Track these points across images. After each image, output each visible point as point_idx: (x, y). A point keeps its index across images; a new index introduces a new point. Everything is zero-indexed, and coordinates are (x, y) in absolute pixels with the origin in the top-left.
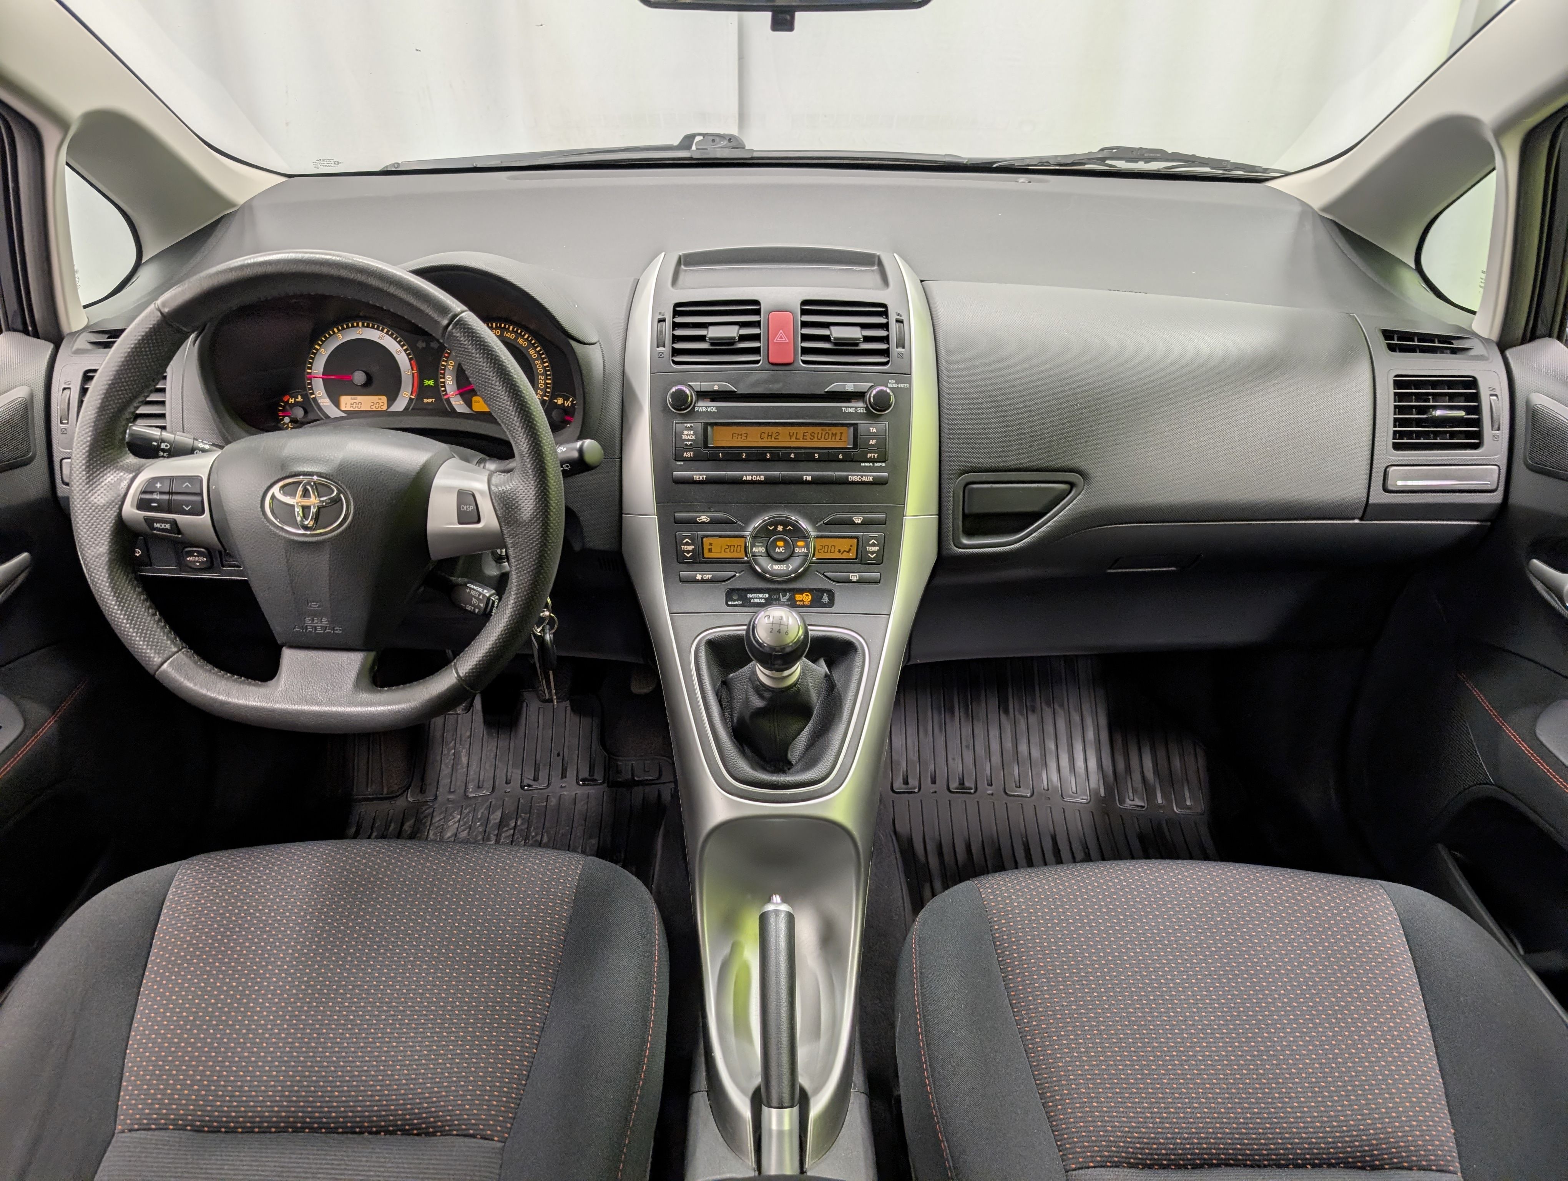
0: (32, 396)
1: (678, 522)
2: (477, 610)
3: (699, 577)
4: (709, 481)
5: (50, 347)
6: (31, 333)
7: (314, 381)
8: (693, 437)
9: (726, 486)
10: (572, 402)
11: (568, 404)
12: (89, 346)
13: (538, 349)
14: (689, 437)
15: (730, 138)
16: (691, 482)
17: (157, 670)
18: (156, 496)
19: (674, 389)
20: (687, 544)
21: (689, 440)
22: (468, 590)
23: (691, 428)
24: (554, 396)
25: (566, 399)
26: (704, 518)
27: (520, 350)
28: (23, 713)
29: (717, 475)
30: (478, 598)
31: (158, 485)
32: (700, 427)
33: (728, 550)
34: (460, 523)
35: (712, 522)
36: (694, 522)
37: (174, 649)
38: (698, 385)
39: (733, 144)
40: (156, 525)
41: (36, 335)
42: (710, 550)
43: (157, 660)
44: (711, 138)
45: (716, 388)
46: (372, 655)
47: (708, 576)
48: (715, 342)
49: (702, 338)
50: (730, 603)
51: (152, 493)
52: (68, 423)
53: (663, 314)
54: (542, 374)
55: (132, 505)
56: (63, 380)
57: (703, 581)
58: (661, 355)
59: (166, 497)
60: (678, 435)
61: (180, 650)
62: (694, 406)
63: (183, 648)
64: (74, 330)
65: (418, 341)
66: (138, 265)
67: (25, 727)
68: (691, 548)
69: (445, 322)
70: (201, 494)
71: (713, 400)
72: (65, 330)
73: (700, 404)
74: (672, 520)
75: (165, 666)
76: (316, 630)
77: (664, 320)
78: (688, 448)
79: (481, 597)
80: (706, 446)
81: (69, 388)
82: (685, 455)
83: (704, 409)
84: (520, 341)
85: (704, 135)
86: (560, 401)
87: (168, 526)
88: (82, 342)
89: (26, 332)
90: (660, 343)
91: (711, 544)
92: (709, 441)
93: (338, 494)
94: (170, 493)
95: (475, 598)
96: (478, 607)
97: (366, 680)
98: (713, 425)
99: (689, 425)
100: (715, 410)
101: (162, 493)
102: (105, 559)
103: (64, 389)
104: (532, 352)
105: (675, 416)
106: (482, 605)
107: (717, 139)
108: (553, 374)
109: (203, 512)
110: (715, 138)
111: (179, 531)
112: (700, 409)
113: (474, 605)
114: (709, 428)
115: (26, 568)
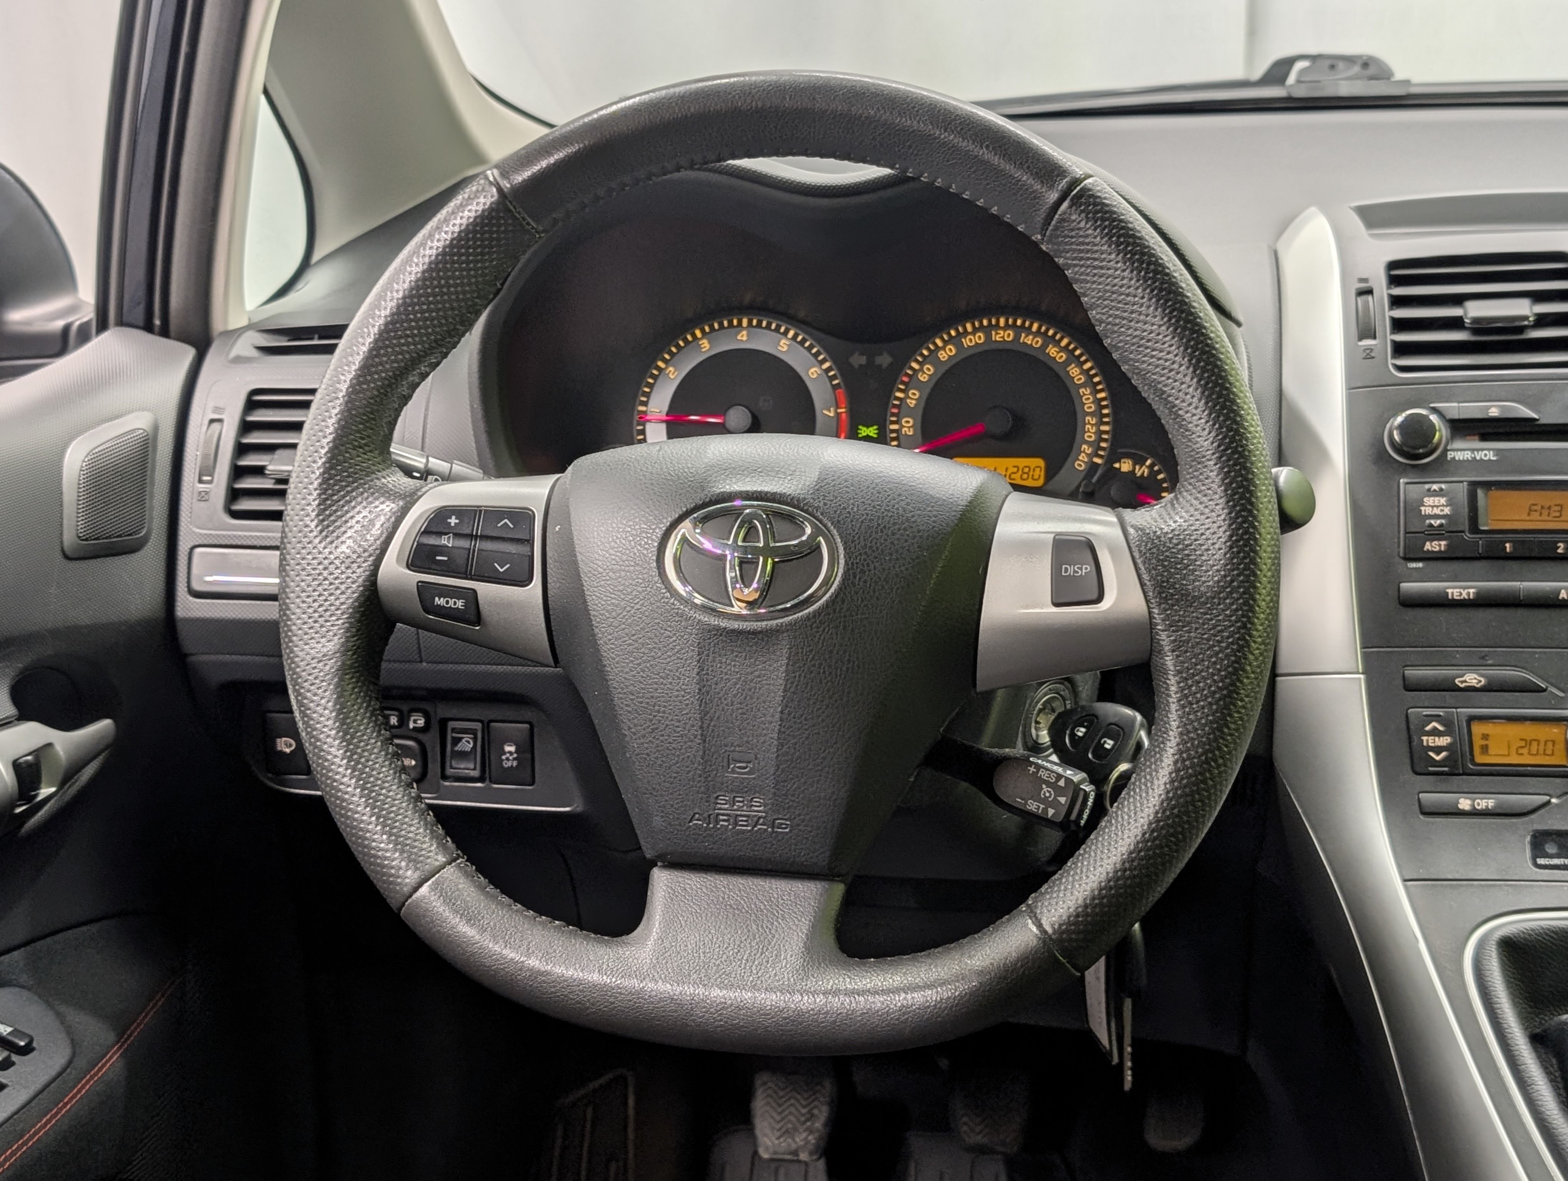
0: (156, 428)
1: (1410, 687)
2: (1051, 812)
3: (1465, 804)
4: (1482, 602)
5: (189, 353)
6: (156, 329)
7: (649, 427)
8: (1447, 511)
9: (1521, 613)
10: (1151, 467)
11: (1142, 471)
12: (255, 353)
13: (1088, 365)
14: (1437, 511)
15: (1366, 63)
16: (1442, 603)
17: (410, 896)
18: (444, 541)
19: (1400, 419)
20: (1435, 733)
21: (1437, 517)
22: (1032, 769)
23: (1440, 493)
24: (1114, 456)
25: (1139, 461)
26: (1472, 679)
27: (1051, 369)
28: (69, 1031)
29: (1500, 590)
30: (1054, 786)
31: (453, 521)
32: (1462, 491)
33: (1525, 751)
34: (1056, 605)
35: (1492, 688)
36: (1449, 687)
37: (442, 859)
38: (1457, 409)
39: (1371, 71)
40: (440, 601)
41: (165, 333)
42: (1485, 749)
43: (410, 876)
44: (1328, 63)
45: (1494, 412)
46: (839, 889)
47: (1486, 803)
48: (1481, 326)
49: (1456, 323)
50: (1541, 861)
51: (440, 534)
52: (210, 482)
53: (1365, 280)
54: (1091, 414)
55: (398, 560)
56: (211, 404)
57: (1474, 813)
58: (1369, 355)
59: (464, 543)
60: (1413, 508)
61: (455, 860)
62: (1446, 451)
63: (458, 857)
64: (232, 326)
65: (852, 354)
66: (305, 265)
67: (74, 1055)
68: (1444, 741)
69: (1053, 196)
70: (530, 542)
71: (1484, 437)
72: (218, 324)
73: (1458, 444)
74: (1399, 682)
75: (424, 890)
76: (736, 824)
77: (1369, 292)
78: (1435, 534)
79: (1062, 783)
80: (1474, 527)
81: (220, 421)
82: (1428, 546)
83: (1468, 455)
84: (1052, 351)
85: (1314, 58)
86: (1125, 466)
87: (460, 604)
88: (245, 346)
89: (148, 327)
90: (1366, 331)
91: (1485, 737)
92: (1481, 520)
93: (813, 537)
94: (471, 536)
95: (1048, 784)
96: (1055, 804)
97: (830, 939)
98: (1488, 485)
99: (1435, 487)
100: (1491, 456)
101: (457, 535)
102: (332, 665)
103: (212, 421)
104: (1074, 371)
105: (1404, 470)
106: (1062, 800)
107: (1341, 65)
108: (1115, 413)
109: (530, 579)
110: (1333, 62)
111: (478, 619)
112: (1460, 456)
113: (1044, 801)
114: (1480, 493)
115: (102, 751)
